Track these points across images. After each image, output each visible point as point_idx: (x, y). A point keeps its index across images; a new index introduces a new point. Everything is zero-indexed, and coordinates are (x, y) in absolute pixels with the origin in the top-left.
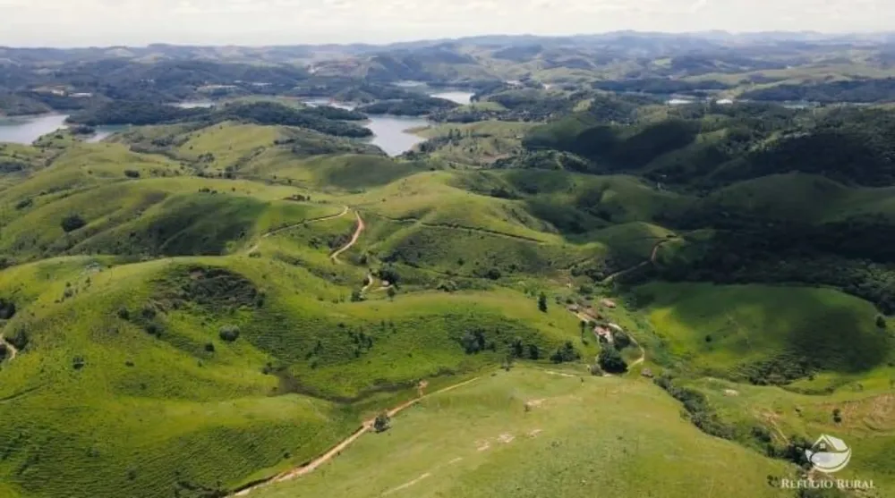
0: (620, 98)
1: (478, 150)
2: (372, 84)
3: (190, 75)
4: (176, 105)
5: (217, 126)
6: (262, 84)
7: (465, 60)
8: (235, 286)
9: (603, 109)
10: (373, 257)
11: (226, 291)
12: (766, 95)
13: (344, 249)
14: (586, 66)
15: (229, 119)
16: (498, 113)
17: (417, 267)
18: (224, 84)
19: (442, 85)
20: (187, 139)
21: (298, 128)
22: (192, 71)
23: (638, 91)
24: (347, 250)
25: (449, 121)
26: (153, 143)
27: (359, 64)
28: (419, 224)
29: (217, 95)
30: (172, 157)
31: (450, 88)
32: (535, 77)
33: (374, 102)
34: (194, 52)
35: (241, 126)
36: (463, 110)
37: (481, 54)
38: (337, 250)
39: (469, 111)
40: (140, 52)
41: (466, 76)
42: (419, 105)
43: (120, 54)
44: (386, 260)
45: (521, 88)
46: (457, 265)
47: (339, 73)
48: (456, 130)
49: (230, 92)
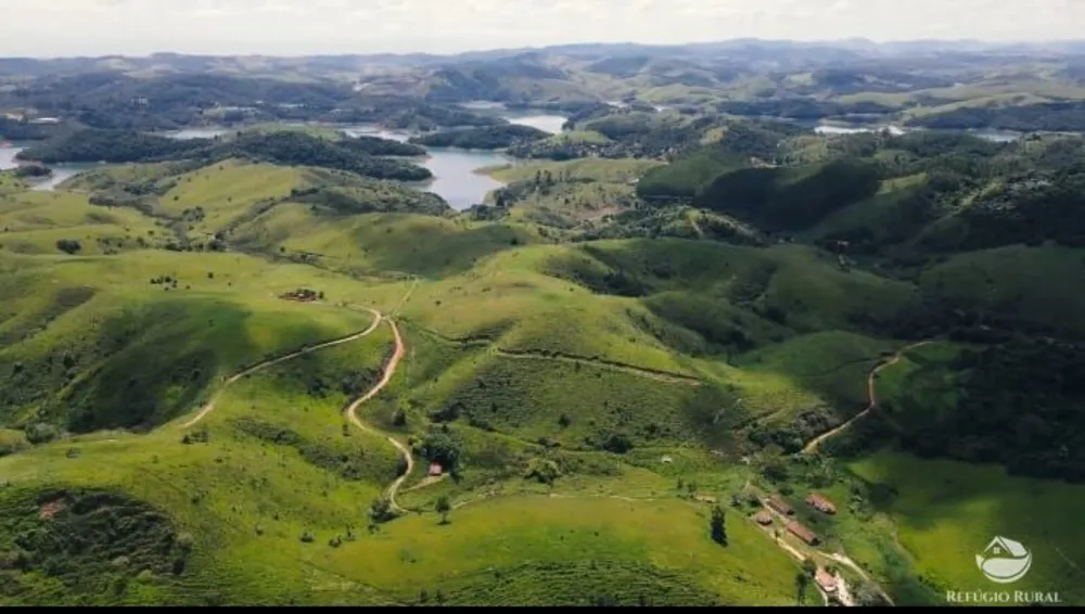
0: (760, 125)
1: (577, 200)
2: (433, 106)
3: (195, 93)
4: (168, 135)
5: (216, 165)
6: (291, 106)
7: (555, 74)
8: (134, 528)
9: (739, 142)
10: (417, 411)
11: (112, 539)
12: (942, 122)
13: (369, 396)
14: (705, 82)
15: (233, 155)
16: (600, 146)
17: (491, 430)
18: (240, 106)
19: (523, 108)
20: (173, 185)
21: (327, 171)
22: (199, 89)
23: (777, 115)
24: (373, 397)
25: (535, 157)
26: (127, 190)
27: (420, 79)
28: (494, 349)
29: (230, 120)
30: (147, 212)
31: (536, 111)
32: (644, 96)
33: (437, 130)
34: (210, 64)
35: (250, 167)
36: (554, 141)
37: (574, 66)
38: (356, 398)
39: (560, 142)
40: (139, 63)
41: (554, 96)
42: (495, 135)
43: (114, 65)
44: (437, 418)
45: (628, 111)
46: (557, 427)
47: (392, 91)
48: (546, 172)
49: (248, 117)
